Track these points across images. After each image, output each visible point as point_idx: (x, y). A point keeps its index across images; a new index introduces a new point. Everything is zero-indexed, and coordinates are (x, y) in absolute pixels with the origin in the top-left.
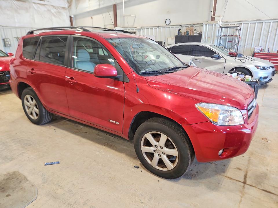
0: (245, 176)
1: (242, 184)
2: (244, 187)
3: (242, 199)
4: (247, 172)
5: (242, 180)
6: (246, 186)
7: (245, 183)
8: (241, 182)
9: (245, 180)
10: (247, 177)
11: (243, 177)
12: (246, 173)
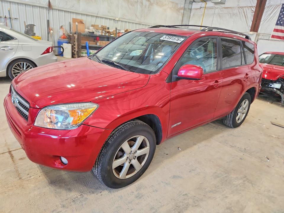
0: (12, 157)
1: (11, 150)
2: (9, 149)
3: (5, 142)
4: (13, 161)
5: (13, 153)
6: (8, 151)
7: (10, 152)
8: (13, 151)
9: (11, 154)
10: (10, 157)
11: (14, 155)
12: (14, 159)
